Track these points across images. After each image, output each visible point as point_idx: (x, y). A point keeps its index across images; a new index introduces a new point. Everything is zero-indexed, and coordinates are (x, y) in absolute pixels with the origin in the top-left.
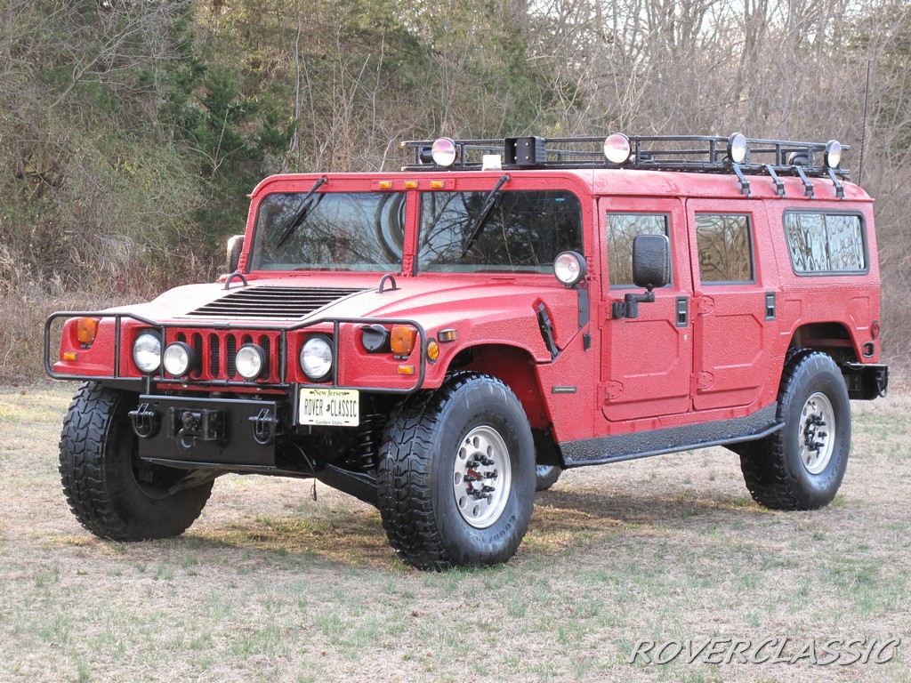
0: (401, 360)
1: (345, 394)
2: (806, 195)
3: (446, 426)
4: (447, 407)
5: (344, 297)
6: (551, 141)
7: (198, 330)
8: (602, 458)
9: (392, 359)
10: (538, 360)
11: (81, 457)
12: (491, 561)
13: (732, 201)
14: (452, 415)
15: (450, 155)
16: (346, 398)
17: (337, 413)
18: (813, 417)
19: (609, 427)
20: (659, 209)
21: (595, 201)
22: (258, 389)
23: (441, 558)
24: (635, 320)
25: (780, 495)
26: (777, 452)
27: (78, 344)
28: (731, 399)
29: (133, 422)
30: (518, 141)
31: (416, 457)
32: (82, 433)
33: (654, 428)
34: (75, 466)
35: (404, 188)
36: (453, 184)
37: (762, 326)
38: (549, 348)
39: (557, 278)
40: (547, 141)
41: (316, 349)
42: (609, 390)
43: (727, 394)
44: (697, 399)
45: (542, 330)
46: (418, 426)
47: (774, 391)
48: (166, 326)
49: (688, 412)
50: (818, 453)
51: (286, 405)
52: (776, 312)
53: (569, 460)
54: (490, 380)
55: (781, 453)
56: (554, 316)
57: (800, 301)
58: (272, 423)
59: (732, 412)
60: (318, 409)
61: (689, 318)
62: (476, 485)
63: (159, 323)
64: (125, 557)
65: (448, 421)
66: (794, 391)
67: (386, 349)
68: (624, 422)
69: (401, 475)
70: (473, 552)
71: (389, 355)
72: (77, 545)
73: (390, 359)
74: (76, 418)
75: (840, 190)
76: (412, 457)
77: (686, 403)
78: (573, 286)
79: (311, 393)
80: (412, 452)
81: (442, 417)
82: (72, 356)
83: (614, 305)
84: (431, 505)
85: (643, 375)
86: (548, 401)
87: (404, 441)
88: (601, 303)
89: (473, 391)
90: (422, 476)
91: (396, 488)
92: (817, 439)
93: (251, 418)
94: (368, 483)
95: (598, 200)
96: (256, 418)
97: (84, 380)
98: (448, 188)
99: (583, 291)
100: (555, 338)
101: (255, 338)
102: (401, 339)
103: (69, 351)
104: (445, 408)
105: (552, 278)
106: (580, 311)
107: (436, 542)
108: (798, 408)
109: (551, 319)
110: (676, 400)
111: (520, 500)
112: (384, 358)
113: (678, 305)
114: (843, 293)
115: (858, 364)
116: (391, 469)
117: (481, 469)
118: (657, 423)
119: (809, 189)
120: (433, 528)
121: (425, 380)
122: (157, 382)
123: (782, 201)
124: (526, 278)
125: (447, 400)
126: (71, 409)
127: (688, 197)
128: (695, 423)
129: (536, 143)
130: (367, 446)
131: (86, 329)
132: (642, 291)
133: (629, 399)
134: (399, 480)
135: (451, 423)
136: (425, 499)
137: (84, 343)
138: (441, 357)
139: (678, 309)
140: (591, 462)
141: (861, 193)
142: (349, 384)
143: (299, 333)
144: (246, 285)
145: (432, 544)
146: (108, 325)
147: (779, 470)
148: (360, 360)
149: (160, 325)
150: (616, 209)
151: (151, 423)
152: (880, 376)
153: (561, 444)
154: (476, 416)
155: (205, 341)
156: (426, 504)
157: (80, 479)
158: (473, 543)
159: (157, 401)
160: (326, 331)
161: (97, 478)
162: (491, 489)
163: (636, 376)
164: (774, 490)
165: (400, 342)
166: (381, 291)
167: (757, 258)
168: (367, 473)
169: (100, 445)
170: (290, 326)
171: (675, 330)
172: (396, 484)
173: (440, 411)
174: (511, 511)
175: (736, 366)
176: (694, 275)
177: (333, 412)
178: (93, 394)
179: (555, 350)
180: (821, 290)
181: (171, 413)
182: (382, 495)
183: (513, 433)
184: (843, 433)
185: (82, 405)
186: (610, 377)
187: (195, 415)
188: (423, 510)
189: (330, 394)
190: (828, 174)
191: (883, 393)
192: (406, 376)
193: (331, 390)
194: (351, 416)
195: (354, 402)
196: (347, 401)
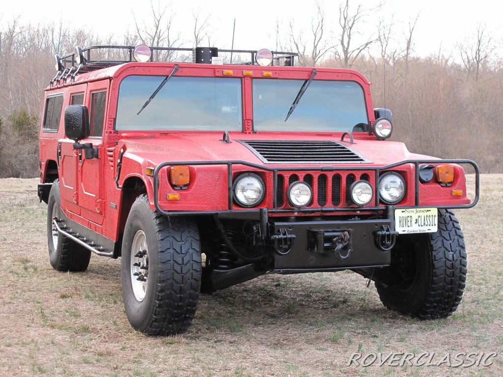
0: (447, 186)
1: (428, 211)
7: (309, 172)
16: (428, 214)
17: (423, 224)
58: (396, 235)
60: (409, 223)
79: (403, 212)
93: (379, 233)
96: (384, 232)
101: (358, 177)
102: (447, 173)
149: (274, 170)
165: (447, 175)
170: (383, 167)
177: (420, 223)
189: (417, 212)
192: (456, 197)
193: (418, 209)
194: (432, 225)
195: (435, 216)
196: (430, 216)
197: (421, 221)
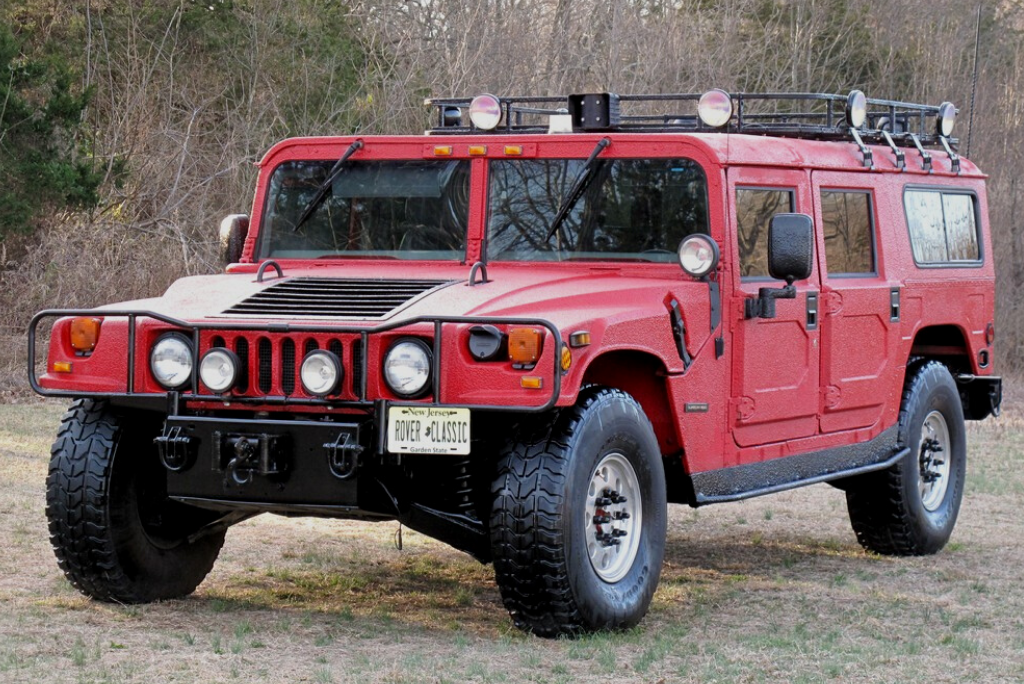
0: (523, 369)
1: (451, 413)
2: (923, 169)
3: (579, 454)
4: (578, 429)
5: (427, 292)
6: (626, 99)
7: (242, 333)
8: (733, 493)
9: (510, 368)
10: (672, 370)
11: (78, 495)
12: (623, 624)
13: (855, 174)
14: (585, 439)
15: (493, 116)
16: (452, 418)
17: (440, 438)
18: (928, 441)
19: (739, 455)
20: (786, 184)
21: (722, 171)
22: (330, 408)
23: (571, 621)
24: (772, 320)
25: (894, 537)
26: (895, 484)
27: (72, 351)
28: (855, 419)
29: (161, 451)
30: (586, 98)
31: (543, 494)
32: (79, 466)
33: (782, 455)
34: (69, 507)
35: (468, 154)
36: (535, 150)
37: (886, 329)
38: (682, 357)
39: (682, 267)
40: (621, 98)
41: (408, 356)
42: (742, 409)
43: (852, 412)
44: (824, 419)
45: (674, 332)
46: (544, 454)
47: (895, 410)
48: (201, 328)
49: (814, 435)
50: (932, 485)
51: (371, 428)
52: (900, 312)
53: (700, 496)
54: (621, 395)
55: (900, 485)
56: (687, 314)
57: (921, 298)
58: (355, 451)
59: (856, 435)
60: (414, 433)
61: (818, 319)
62: (606, 528)
63: (190, 323)
64: (143, 624)
65: (580, 447)
66: (913, 410)
67: (501, 355)
68: (753, 448)
69: (524, 517)
70: (606, 613)
71: (506, 364)
72: (73, 608)
73: (507, 369)
74: (69, 447)
75: (955, 163)
76: (538, 493)
77: (813, 423)
78: (702, 278)
79: (404, 412)
80: (538, 488)
81: (573, 442)
82: (66, 367)
83: (747, 302)
84: (563, 555)
85: (774, 389)
86: (681, 422)
87: (527, 473)
88: (733, 299)
89: (605, 409)
90: (551, 517)
91: (517, 532)
92: (932, 469)
93: (326, 445)
94: (466, 526)
95: (726, 170)
96: (334, 445)
97: (76, 398)
98: (526, 155)
99: (714, 285)
100: (687, 343)
101: (322, 343)
102: (523, 343)
103: (61, 360)
104: (577, 431)
105: (676, 268)
106: (711, 309)
107: (566, 600)
108: (915, 429)
109: (683, 318)
110: (803, 421)
111: (652, 547)
112: (500, 368)
113: (808, 303)
114: (959, 289)
115: (973, 377)
116: (511, 509)
117: (611, 509)
118: (785, 449)
119: (927, 161)
120: (564, 584)
121: (561, 396)
122: (190, 399)
123: (902, 176)
124: (634, 267)
125: (578, 421)
126: (60, 435)
127: (814, 169)
128: (822, 449)
129: (611, 101)
130: (463, 480)
131: (83, 332)
132: (780, 284)
133: (761, 418)
134: (522, 523)
135: (585, 449)
136: (556, 546)
137: (79, 350)
138: (573, 366)
139: (808, 308)
140: (726, 497)
141: (972, 167)
142: (453, 400)
143: (383, 337)
144: (280, 275)
145: (562, 604)
146: (114, 327)
147: (897, 506)
148: (468, 371)
149: (192, 327)
150: (745, 182)
151: (186, 452)
152: (993, 391)
153: (693, 476)
154: (609, 441)
155: (253, 346)
156: (557, 554)
157: (76, 524)
158: (608, 602)
159: (192, 424)
160: (421, 334)
161: (98, 522)
162: (623, 533)
163: (767, 390)
164: (889, 530)
165: (522, 347)
166: (474, 283)
167: (880, 245)
168: (464, 514)
169: (103, 480)
170: (374, 327)
171: (805, 334)
172: (519, 527)
173: (570, 434)
174: (642, 561)
175: (862, 378)
176: (821, 265)
177: (435, 436)
178: (90, 415)
179: (687, 358)
180: (942, 285)
181: (216, 439)
182: (498, 542)
183: (646, 463)
184: (959, 460)
185: (76, 429)
186: (741, 391)
187: (251, 441)
188: (553, 561)
189: (430, 413)
190: (940, 143)
191: (995, 410)
192: (531, 390)
193: (432, 409)
194: (459, 441)
195: (465, 424)
196: (454, 423)
197: (438, 432)
